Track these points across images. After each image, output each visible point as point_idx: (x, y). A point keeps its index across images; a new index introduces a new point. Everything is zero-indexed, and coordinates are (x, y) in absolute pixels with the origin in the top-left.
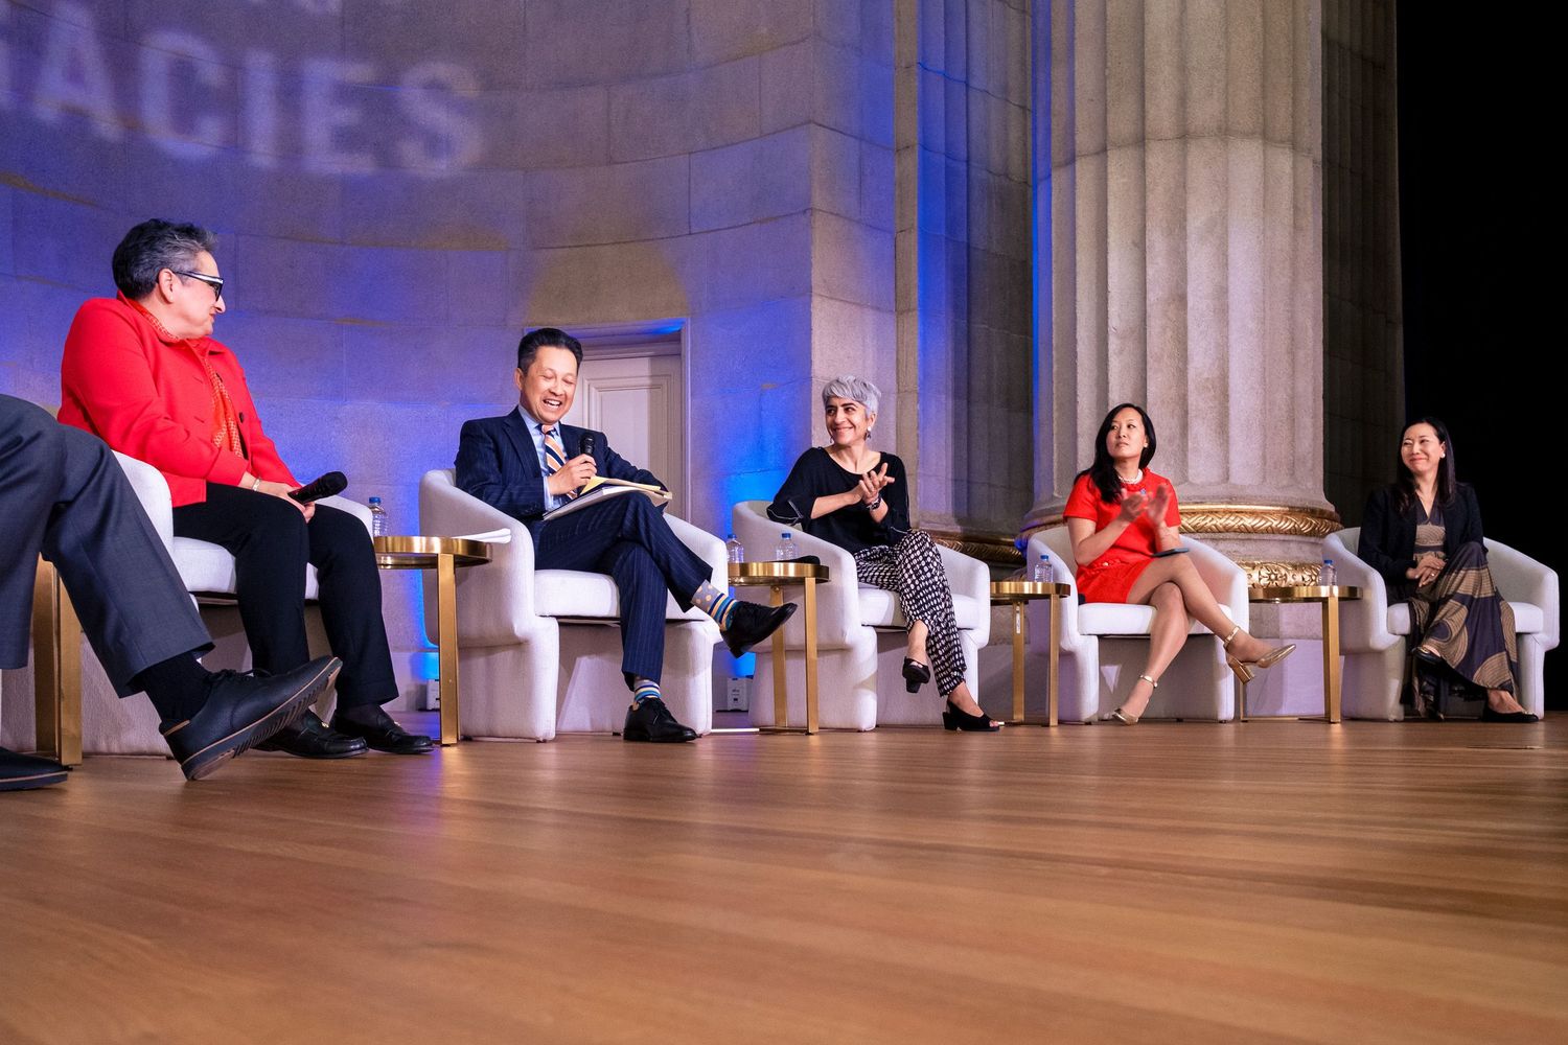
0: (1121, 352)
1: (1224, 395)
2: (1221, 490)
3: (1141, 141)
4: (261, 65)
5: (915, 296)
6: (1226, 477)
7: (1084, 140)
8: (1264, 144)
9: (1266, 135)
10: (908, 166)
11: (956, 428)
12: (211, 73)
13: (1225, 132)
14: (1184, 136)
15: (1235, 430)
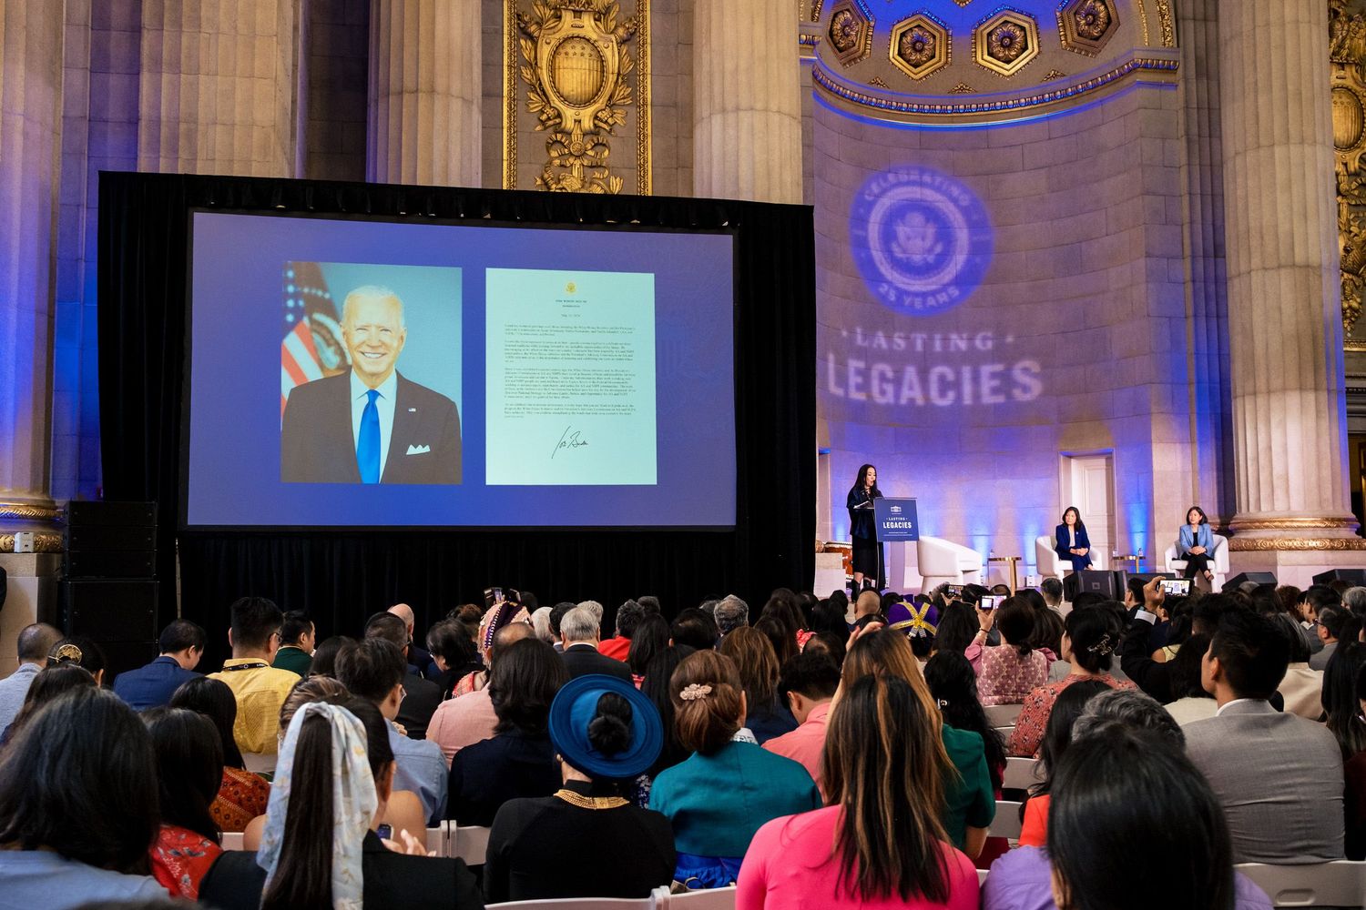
0: (1252, 464)
1: (1287, 480)
2: (1286, 513)
3: (1255, 394)
4: (967, 372)
5: (1196, 438)
6: (1289, 508)
7: (1239, 391)
8: (1301, 393)
9: (1301, 389)
10: (1193, 389)
11: (1218, 483)
12: (950, 376)
13: (1284, 390)
14: (1269, 392)
15: (1293, 492)
